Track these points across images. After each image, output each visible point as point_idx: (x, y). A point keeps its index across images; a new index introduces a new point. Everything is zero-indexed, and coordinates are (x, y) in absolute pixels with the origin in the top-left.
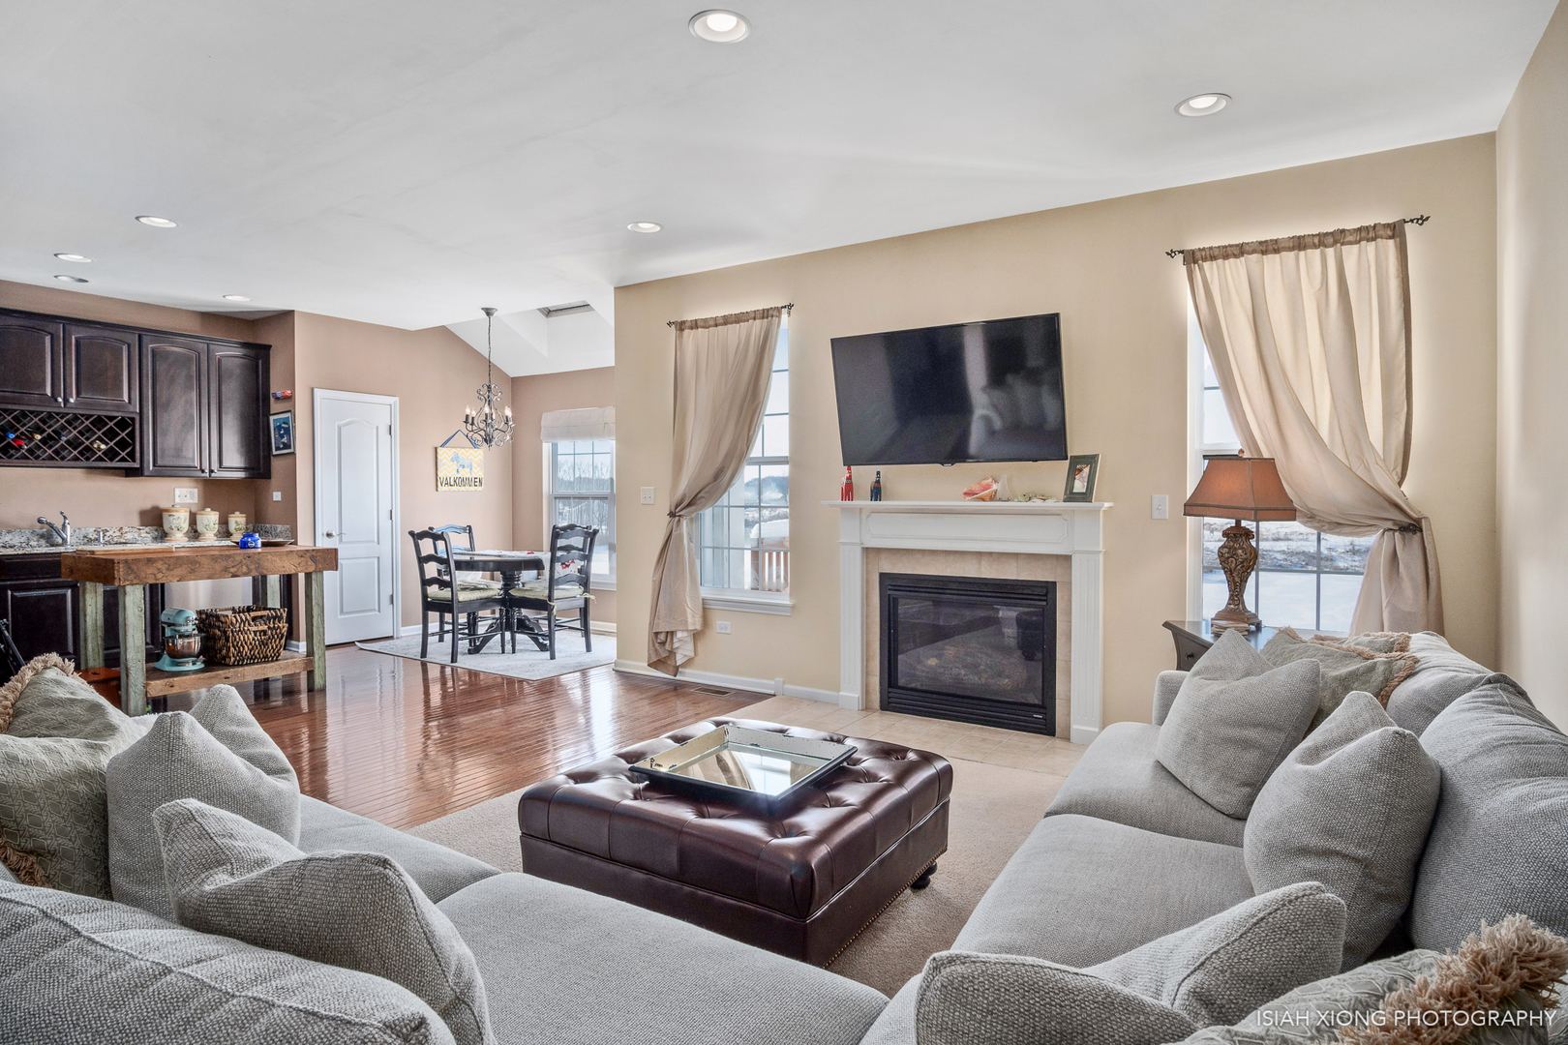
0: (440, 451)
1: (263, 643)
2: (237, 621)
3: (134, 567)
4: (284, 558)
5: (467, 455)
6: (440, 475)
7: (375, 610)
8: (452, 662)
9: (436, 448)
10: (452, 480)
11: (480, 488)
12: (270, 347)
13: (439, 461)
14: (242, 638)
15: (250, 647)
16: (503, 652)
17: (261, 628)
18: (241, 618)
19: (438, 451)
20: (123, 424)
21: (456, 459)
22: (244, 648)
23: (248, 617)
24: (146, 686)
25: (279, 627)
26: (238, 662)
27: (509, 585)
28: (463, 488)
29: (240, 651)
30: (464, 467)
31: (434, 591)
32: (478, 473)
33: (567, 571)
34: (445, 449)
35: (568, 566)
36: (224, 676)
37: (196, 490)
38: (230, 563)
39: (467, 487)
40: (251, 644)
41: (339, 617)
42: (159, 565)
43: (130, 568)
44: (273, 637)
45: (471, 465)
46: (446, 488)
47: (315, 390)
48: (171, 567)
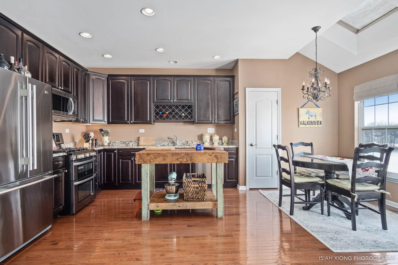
0: (300, 110)
1: (197, 193)
2: (186, 182)
3: (142, 157)
4: (203, 156)
5: (314, 111)
6: (300, 120)
7: (270, 176)
8: (291, 214)
9: (298, 109)
10: (306, 122)
11: (320, 126)
12: (235, 76)
13: (299, 114)
14: (188, 189)
15: (192, 194)
16: (322, 213)
17: (196, 186)
18: (188, 181)
19: (299, 110)
20: (190, 107)
21: (308, 113)
22: (189, 193)
23: (191, 180)
24: (148, 205)
25: (203, 186)
26: (187, 199)
27: (328, 176)
28: (311, 126)
29: (187, 195)
30: (312, 116)
31: (284, 175)
32: (319, 119)
33: (367, 174)
34: (302, 109)
35: (367, 170)
36: (178, 205)
37: (214, 129)
38: (179, 157)
39: (314, 125)
40: (192, 192)
41: (255, 178)
42: (152, 156)
43: (141, 157)
44: (201, 190)
45: (316, 115)
46: (303, 126)
47: (246, 88)
48: (156, 158)
